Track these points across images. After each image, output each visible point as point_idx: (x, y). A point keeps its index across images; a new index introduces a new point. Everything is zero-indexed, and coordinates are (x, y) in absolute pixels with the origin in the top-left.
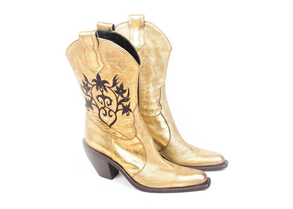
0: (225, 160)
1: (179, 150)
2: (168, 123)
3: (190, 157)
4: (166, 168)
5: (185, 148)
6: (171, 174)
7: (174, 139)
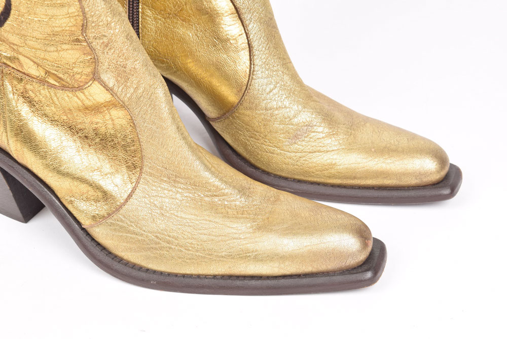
0: (452, 166)
1: (281, 123)
2: (247, 17)
3: (322, 149)
4: (216, 199)
5: (305, 116)
6: (235, 225)
7: (266, 80)
